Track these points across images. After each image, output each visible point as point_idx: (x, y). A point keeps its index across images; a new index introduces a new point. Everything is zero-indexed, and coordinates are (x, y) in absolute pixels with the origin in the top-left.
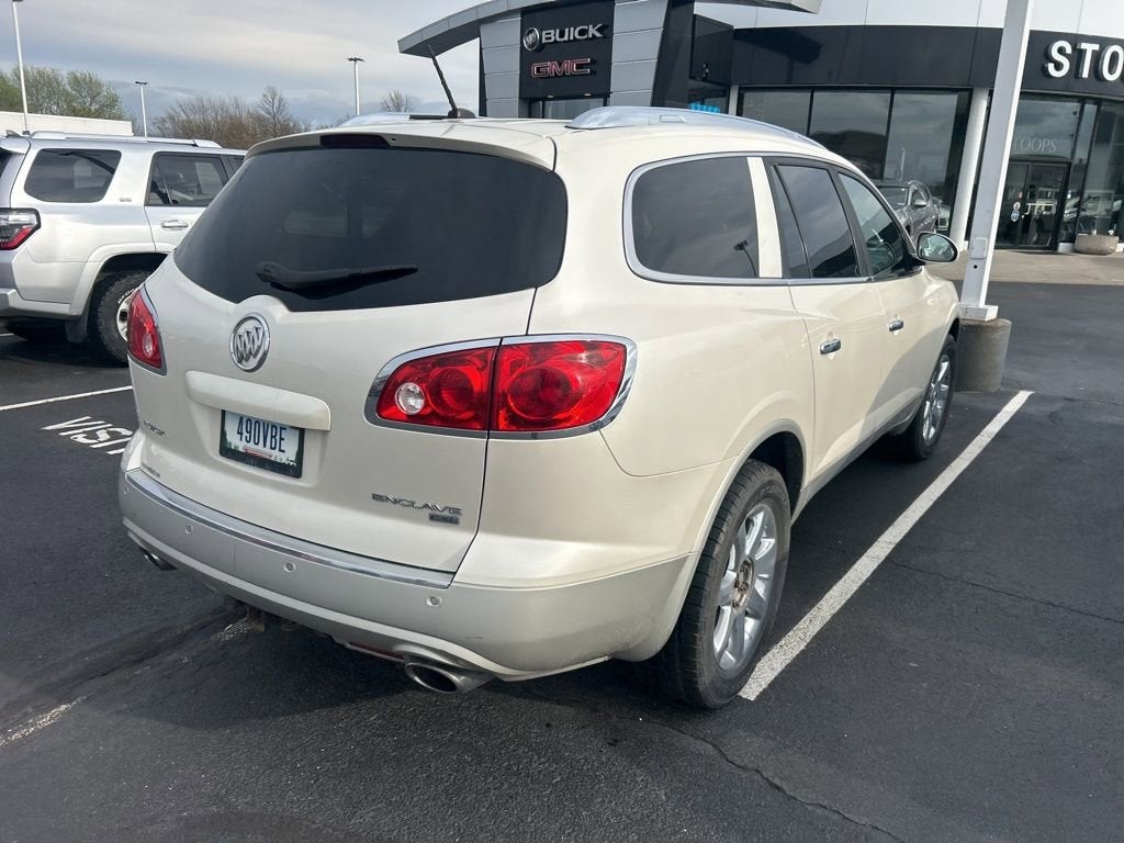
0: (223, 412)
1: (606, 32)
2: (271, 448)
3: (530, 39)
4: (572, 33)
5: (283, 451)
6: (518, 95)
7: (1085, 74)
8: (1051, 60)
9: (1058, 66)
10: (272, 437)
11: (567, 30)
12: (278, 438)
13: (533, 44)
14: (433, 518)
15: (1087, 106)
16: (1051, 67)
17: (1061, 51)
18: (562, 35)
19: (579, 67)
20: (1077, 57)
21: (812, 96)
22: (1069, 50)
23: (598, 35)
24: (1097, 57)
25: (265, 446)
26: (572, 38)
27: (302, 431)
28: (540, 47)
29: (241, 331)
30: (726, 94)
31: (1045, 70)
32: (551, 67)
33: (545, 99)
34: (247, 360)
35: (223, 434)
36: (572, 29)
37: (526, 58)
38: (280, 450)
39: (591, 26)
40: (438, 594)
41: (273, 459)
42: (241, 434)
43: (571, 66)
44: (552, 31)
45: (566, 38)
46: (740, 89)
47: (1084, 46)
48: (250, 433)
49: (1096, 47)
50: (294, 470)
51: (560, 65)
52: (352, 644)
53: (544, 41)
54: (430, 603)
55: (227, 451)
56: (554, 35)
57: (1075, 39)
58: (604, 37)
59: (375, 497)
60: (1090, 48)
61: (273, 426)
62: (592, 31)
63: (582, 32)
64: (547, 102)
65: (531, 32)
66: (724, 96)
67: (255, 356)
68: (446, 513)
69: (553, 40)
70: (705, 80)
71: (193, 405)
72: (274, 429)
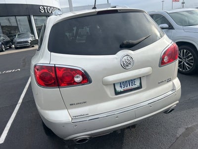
0: (114, 84)
7: (46, 12)
16: (41, 11)
24: (47, 9)
25: (130, 86)
27: (140, 78)
35: (115, 89)
38: (135, 85)
41: (133, 88)
42: (121, 87)
48: (124, 85)
55: (117, 93)
57: (43, 6)
60: (46, 7)
67: (130, 64)
71: (104, 87)
72: (132, 81)
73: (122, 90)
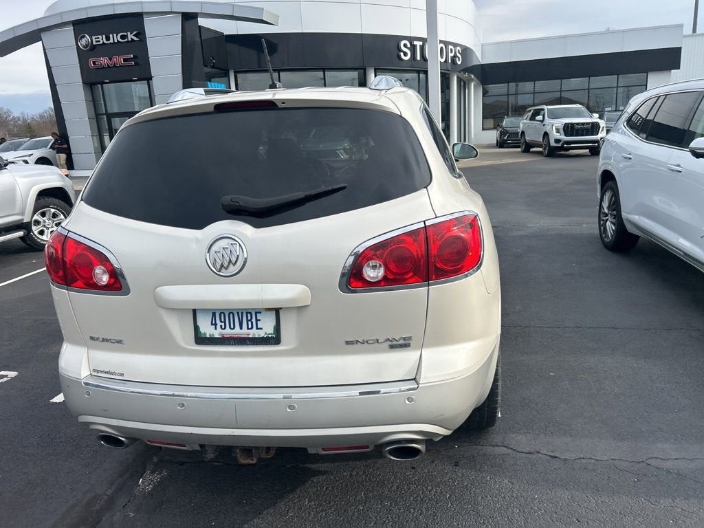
0: (194, 311)
1: (140, 36)
2: (248, 329)
3: (83, 42)
4: (117, 38)
5: (261, 329)
6: (81, 81)
7: (419, 58)
8: (401, 50)
9: (405, 54)
10: (248, 321)
11: (111, 36)
12: (254, 320)
13: (86, 46)
14: (392, 347)
15: (421, 75)
16: (402, 54)
17: (405, 45)
18: (108, 39)
19: (125, 60)
20: (413, 48)
21: (279, 75)
22: (409, 46)
23: (135, 39)
24: (422, 48)
25: (241, 328)
26: (116, 41)
27: (277, 311)
28: (93, 48)
29: (214, 248)
30: (227, 75)
31: (399, 57)
32: (104, 61)
33: (102, 83)
34: (226, 269)
35: (196, 328)
36: (115, 35)
37: (83, 55)
38: (257, 328)
39: (129, 33)
40: (412, 394)
41: (250, 336)
42: (216, 325)
43: (119, 60)
44: (100, 37)
45: (111, 41)
46: (235, 72)
47: (415, 43)
48: (225, 322)
49: (421, 43)
50: (275, 339)
51: (110, 59)
52: (323, 450)
53: (94, 43)
54: (407, 402)
55: (201, 340)
56: (102, 39)
57: (411, 39)
58: (140, 40)
59: (347, 343)
60: (418, 44)
61: (247, 313)
62: (130, 36)
63: (122, 37)
64: (104, 85)
65: (84, 37)
66: (226, 76)
67: (234, 264)
68: (402, 342)
69: (101, 42)
70: (213, 67)
71: (162, 312)
72: (249, 314)
73: (217, 333)
